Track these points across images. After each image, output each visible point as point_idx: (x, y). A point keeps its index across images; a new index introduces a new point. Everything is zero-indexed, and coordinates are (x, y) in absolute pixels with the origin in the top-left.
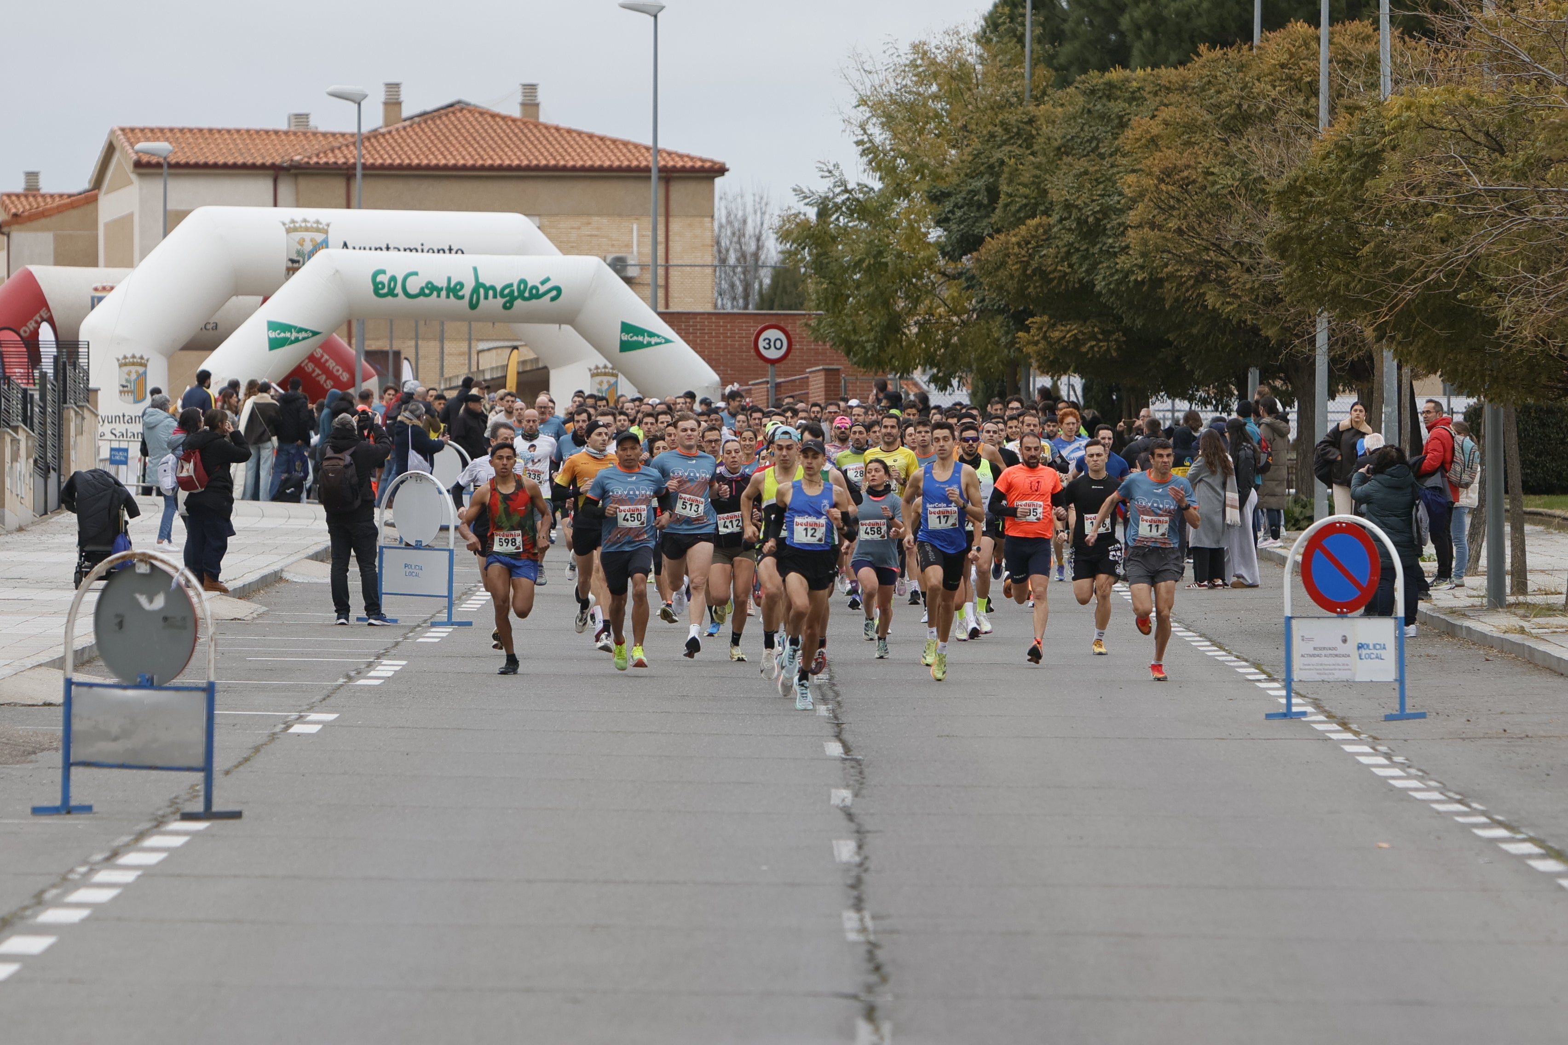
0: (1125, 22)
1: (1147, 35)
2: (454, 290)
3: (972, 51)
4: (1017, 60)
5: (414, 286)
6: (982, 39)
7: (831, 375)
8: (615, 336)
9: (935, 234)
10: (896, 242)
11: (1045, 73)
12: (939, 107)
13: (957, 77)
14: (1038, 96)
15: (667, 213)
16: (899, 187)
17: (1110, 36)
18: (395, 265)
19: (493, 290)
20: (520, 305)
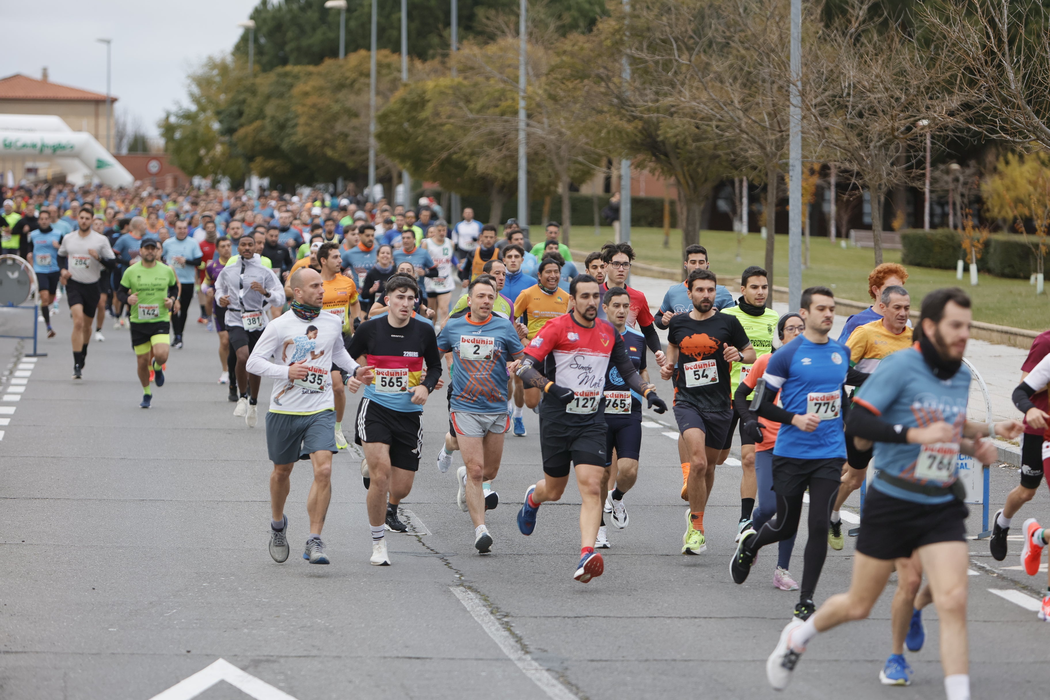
0: (288, 48)
1: (295, 54)
2: (34, 146)
3: (229, 59)
4: (247, 62)
5: (19, 144)
6: (233, 54)
7: (176, 180)
8: (94, 164)
9: (216, 126)
10: (201, 129)
11: (257, 68)
12: (218, 79)
13: (224, 69)
14: (255, 76)
15: (97, 115)
16: (202, 109)
17: (281, 54)
18: (12, 136)
19: (48, 147)
20: (59, 152)
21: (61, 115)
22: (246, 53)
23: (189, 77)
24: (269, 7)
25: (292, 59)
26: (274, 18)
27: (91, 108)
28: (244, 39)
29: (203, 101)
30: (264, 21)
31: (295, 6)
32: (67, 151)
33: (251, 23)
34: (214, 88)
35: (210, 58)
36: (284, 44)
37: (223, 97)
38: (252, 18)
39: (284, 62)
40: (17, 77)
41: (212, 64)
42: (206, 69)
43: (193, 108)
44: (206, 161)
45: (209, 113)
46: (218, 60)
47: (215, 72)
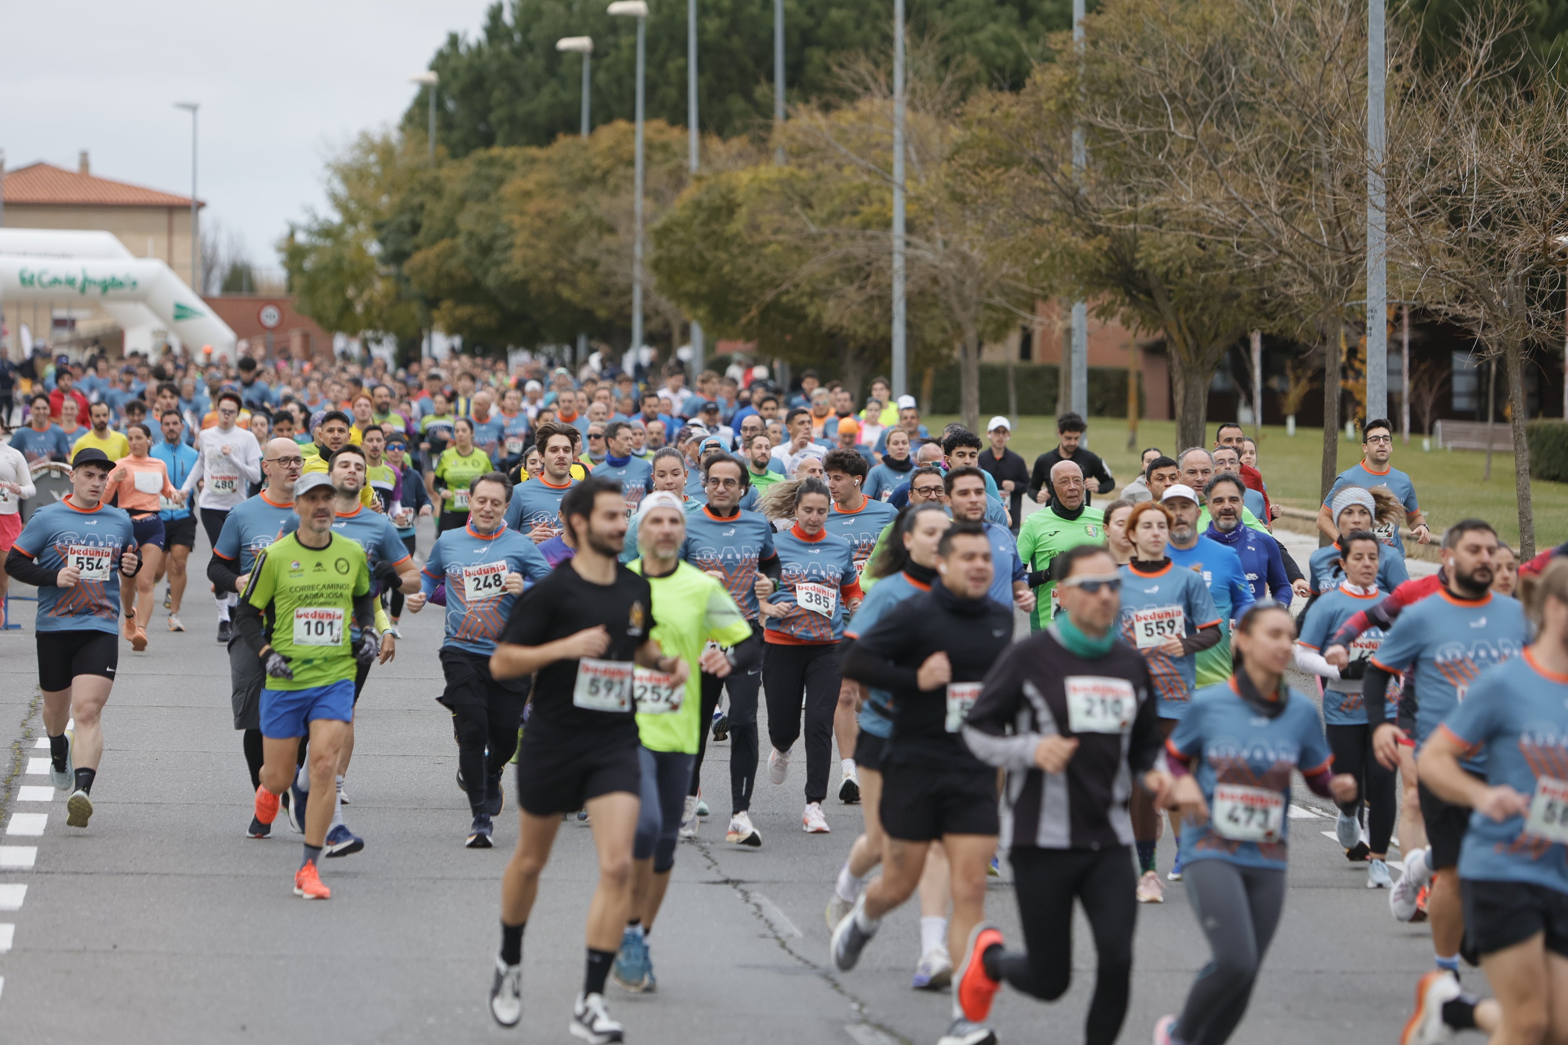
0: (493, 118)
1: (506, 127)
2: (71, 282)
3: (395, 136)
4: (425, 141)
5: (46, 279)
6: (402, 128)
7: (306, 337)
8: (171, 311)
9: (374, 248)
10: (349, 253)
11: (443, 150)
12: (376, 170)
13: (386, 153)
14: (439, 164)
15: (170, 232)
16: (351, 219)
17: (482, 127)
18: (34, 265)
19: (95, 283)
20: (111, 292)
21: (116, 231)
22: (424, 126)
23: (328, 165)
24: (462, 49)
25: (500, 136)
26: (470, 67)
27: (162, 219)
28: (421, 103)
29: (353, 206)
30: (455, 73)
31: (505, 48)
32: (127, 291)
33: (432, 77)
34: (372, 183)
35: (364, 135)
36: (489, 110)
37: (385, 199)
38: (433, 67)
39: (488, 141)
40: (38, 167)
41: (367, 145)
42: (357, 153)
43: (336, 218)
44: (359, 309)
45: (362, 227)
46: (377, 139)
47: (372, 158)
